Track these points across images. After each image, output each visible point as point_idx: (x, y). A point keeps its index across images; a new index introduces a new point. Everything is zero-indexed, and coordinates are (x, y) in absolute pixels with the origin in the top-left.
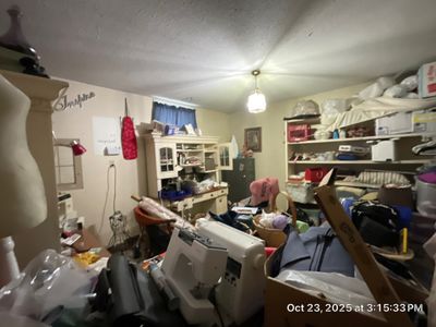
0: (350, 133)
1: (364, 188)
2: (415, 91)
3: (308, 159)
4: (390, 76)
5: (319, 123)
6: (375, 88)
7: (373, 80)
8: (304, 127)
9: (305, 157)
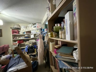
0: (27, 33)
1: (30, 43)
2: (36, 27)
3: (18, 38)
4: (33, 24)
5: (20, 30)
6: (30, 25)
7: (30, 23)
8: (17, 31)
9: (17, 38)
